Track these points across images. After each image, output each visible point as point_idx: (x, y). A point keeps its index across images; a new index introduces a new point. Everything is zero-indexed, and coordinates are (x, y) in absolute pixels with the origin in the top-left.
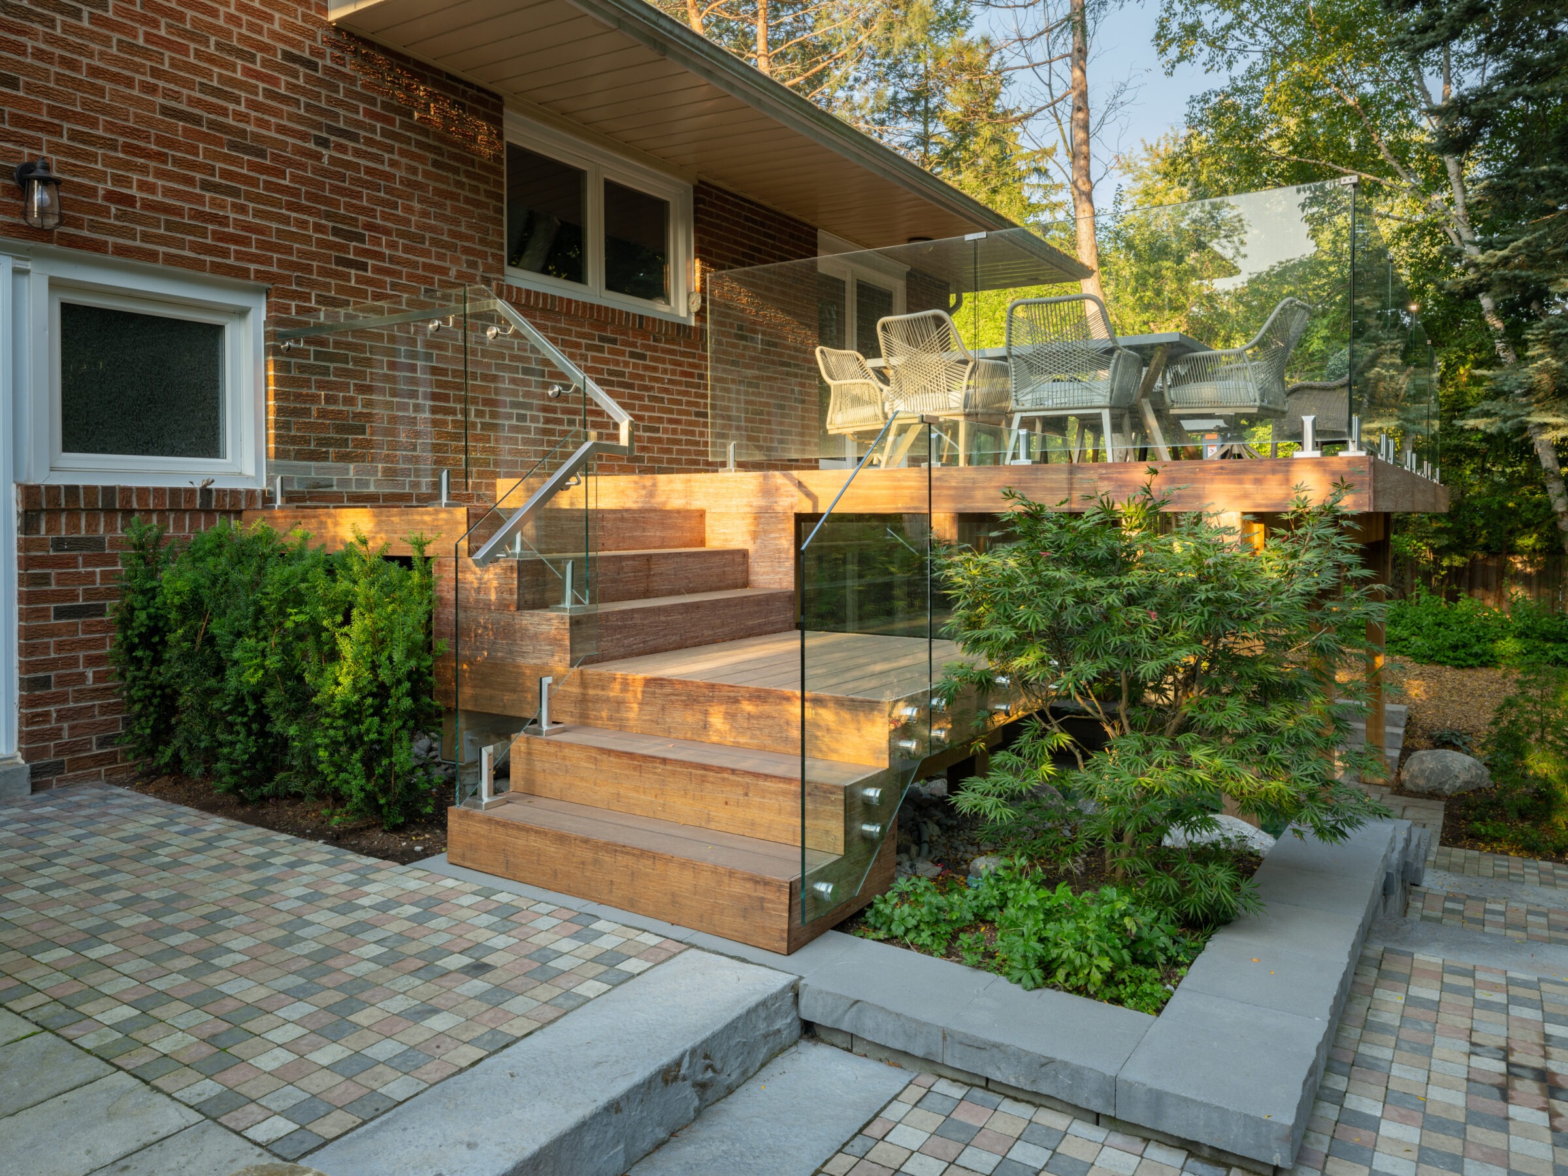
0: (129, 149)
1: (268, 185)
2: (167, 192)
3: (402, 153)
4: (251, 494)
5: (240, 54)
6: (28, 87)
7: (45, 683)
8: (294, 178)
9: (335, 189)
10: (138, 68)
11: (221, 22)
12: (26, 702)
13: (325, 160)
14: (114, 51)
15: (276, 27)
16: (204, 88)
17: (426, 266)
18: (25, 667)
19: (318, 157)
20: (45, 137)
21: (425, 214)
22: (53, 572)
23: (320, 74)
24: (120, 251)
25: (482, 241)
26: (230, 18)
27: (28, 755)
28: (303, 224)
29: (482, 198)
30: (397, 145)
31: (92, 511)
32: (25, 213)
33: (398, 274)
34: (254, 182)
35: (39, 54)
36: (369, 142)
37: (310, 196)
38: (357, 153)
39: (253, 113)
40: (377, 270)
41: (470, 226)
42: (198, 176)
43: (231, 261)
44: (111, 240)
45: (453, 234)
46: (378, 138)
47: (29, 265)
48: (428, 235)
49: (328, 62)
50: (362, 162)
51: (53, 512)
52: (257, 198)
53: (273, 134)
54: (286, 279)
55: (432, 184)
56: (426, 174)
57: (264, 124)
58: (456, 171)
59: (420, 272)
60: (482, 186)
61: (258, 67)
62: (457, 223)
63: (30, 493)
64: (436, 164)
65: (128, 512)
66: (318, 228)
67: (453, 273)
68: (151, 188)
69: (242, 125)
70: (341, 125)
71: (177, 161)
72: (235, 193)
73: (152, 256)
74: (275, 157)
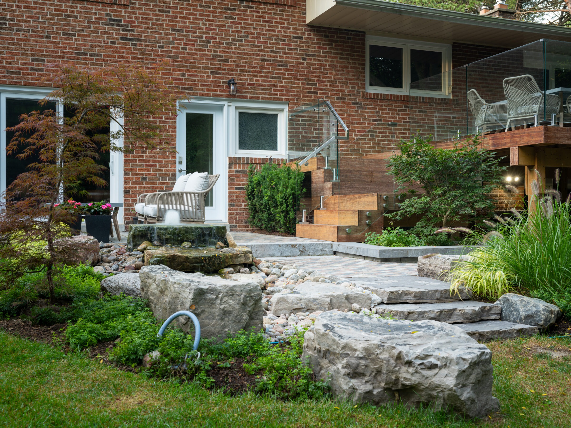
0: (253, 72)
1: (289, 74)
2: (262, 81)
3: (329, 57)
4: (283, 160)
5: (281, 40)
6: (231, 61)
7: (233, 205)
8: (296, 71)
9: (308, 72)
10: (256, 51)
11: (276, 33)
12: (229, 209)
13: (305, 64)
14: (250, 48)
15: (291, 30)
16: (272, 52)
17: (337, 90)
18: (229, 201)
19: (303, 63)
20: (234, 72)
21: (337, 74)
22: (235, 178)
23: (304, 40)
24: (251, 98)
25: (357, 80)
26: (279, 31)
27: (230, 222)
28: (298, 83)
29: (357, 66)
30: (327, 55)
31: (244, 163)
32: (229, 91)
33: (328, 94)
34: (284, 74)
35: (233, 53)
36: (318, 56)
37: (300, 75)
38: (315, 60)
39: (284, 55)
40: (321, 93)
41: (352, 76)
42: (270, 75)
43: (278, 97)
44: (248, 95)
45: (346, 79)
46: (321, 54)
47: (231, 104)
48: (337, 81)
49: (306, 36)
50: (316, 62)
51: (235, 164)
52: (286, 78)
53: (290, 60)
54: (294, 100)
55: (339, 65)
56: (337, 62)
57: (287, 58)
58: (348, 59)
59: (335, 92)
60: (357, 62)
61: (286, 42)
62: (348, 75)
63: (230, 159)
64: (340, 58)
66: (303, 84)
67: (346, 91)
68: (258, 81)
69: (281, 59)
70: (310, 53)
71: (265, 73)
72: (279, 78)
73: (258, 98)
74: (290, 66)
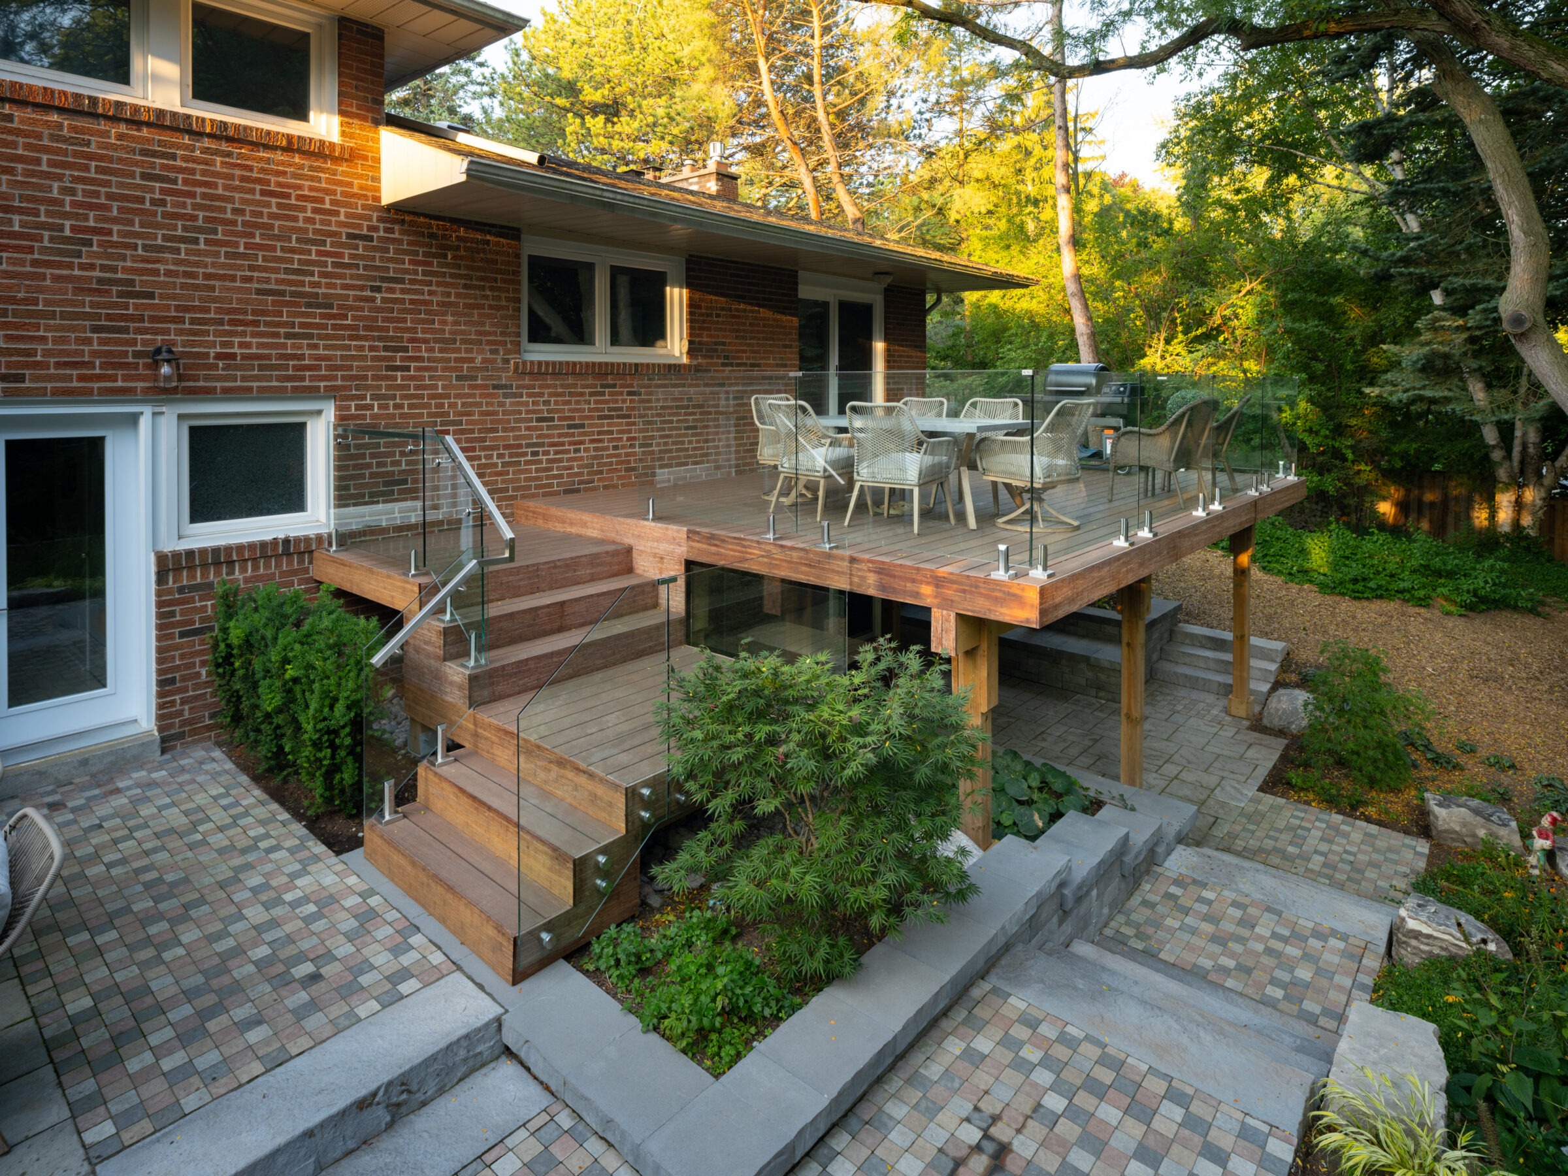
0: (232, 322)
1: (334, 327)
2: (260, 345)
3: (438, 284)
4: (319, 538)
5: (314, 242)
6: (161, 297)
7: (173, 681)
8: (354, 318)
9: (385, 320)
10: (239, 268)
11: (301, 224)
12: (160, 695)
13: (379, 301)
14: (222, 260)
15: (342, 218)
16: (287, 271)
17: (457, 360)
18: (160, 672)
19: (373, 299)
20: (172, 326)
21: (456, 323)
22: (177, 608)
23: (374, 243)
24: (225, 390)
25: (502, 334)
26: (308, 220)
27: (161, 729)
28: (361, 348)
29: (504, 303)
30: (435, 279)
31: (204, 566)
32: (156, 378)
33: (435, 369)
34: (324, 327)
35: (168, 273)
36: (412, 282)
37: (366, 328)
38: (403, 291)
39: (324, 280)
40: (417, 369)
41: (492, 325)
42: (282, 330)
43: (307, 383)
44: (218, 385)
45: (479, 333)
46: (421, 277)
47: (164, 409)
48: (459, 337)
49: (382, 234)
50: (407, 297)
51: (178, 570)
52: (327, 337)
53: (338, 291)
54: (349, 388)
55: (462, 301)
56: (457, 295)
57: (329, 286)
58: (483, 288)
59: (452, 364)
60: (503, 295)
61: (328, 248)
62: (483, 324)
63: (161, 559)
64: (465, 286)
65: (230, 563)
66: (372, 348)
67: (479, 360)
68: (247, 345)
69: (315, 290)
70: (392, 275)
71: (267, 324)
72: (310, 336)
73: (250, 389)
74: (340, 307)
